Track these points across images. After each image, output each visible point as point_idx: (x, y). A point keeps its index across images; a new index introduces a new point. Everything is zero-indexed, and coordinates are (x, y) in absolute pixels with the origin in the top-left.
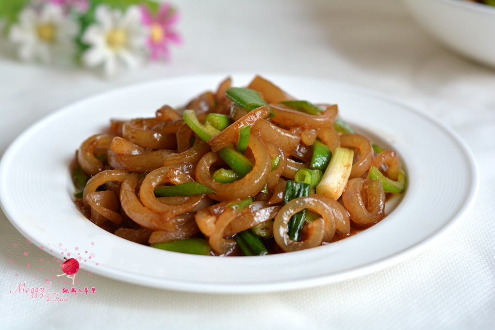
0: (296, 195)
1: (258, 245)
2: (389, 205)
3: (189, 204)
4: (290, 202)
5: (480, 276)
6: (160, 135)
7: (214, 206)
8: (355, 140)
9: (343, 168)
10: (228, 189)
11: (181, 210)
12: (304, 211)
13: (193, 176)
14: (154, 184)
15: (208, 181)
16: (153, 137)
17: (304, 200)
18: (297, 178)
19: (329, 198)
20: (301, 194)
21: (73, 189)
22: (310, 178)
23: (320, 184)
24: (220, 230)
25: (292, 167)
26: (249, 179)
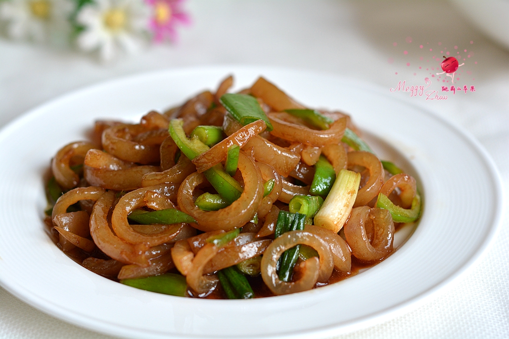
0: (289, 226)
1: (242, 284)
2: (398, 236)
3: (166, 235)
4: (282, 236)
5: (496, 330)
6: (143, 147)
7: (193, 238)
8: (365, 159)
9: (347, 195)
10: (212, 218)
11: (156, 242)
12: (298, 246)
13: (174, 200)
14: (128, 209)
15: (189, 208)
16: (135, 149)
17: (297, 234)
18: (292, 207)
19: (328, 230)
20: (295, 227)
21: (44, 204)
22: (307, 207)
23: (318, 214)
24: (198, 268)
25: (289, 190)
26: (235, 208)
